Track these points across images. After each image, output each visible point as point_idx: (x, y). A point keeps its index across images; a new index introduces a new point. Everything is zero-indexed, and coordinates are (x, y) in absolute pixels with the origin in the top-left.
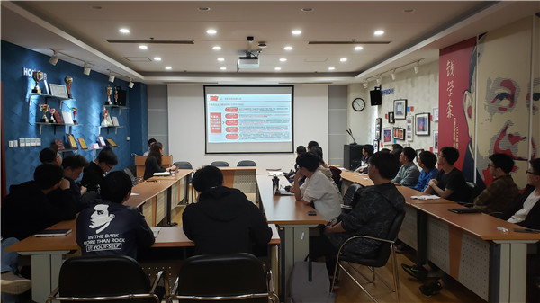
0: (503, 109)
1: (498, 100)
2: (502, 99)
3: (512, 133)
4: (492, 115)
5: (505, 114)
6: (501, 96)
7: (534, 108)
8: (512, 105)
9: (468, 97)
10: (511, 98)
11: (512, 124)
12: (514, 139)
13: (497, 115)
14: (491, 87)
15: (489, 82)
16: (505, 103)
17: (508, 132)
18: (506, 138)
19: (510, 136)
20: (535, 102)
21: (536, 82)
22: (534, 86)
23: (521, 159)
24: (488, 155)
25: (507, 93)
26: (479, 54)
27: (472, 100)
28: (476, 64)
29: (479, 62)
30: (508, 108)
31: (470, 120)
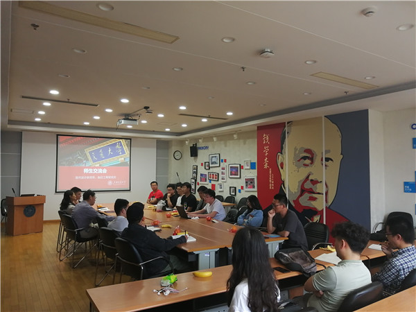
0: (306, 165)
1: (303, 160)
2: (305, 159)
3: (313, 179)
5: (308, 168)
8: (312, 163)
9: (280, 157)
11: (313, 174)
12: (314, 182)
20: (327, 163)
21: (327, 152)
22: (325, 154)
23: (319, 193)
24: (296, 191)
25: (309, 157)
26: (288, 133)
27: (284, 159)
28: (285, 138)
29: (288, 137)
30: (310, 165)
31: (282, 170)
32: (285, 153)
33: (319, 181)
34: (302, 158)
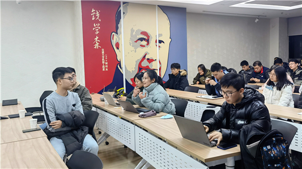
1: (139, 41)
2: (142, 41)
4: (136, 48)
5: (144, 48)
6: (141, 39)
8: (148, 44)
9: (115, 37)
10: (148, 41)
11: (149, 54)
12: (150, 61)
14: (134, 33)
15: (132, 31)
16: (144, 43)
17: (147, 57)
18: (145, 61)
19: (148, 59)
20: (160, 44)
21: (159, 35)
22: (159, 37)
24: (134, 70)
25: (145, 38)
26: (124, 13)
27: (119, 39)
28: (121, 18)
29: (124, 18)
30: (146, 46)
31: (118, 50)
32: (121, 33)
33: (154, 59)
34: (139, 39)
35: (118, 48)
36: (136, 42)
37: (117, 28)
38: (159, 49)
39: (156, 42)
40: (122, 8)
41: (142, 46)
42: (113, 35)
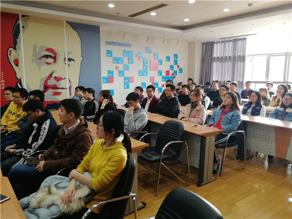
1: (44, 58)
2: (47, 58)
3: (57, 76)
4: (40, 66)
5: (50, 66)
6: (47, 57)
7: (69, 65)
8: (55, 61)
10: (55, 58)
11: (56, 72)
12: (58, 79)
13: (45, 67)
14: (37, 50)
15: (35, 47)
16: (50, 60)
17: (54, 75)
18: (52, 79)
19: (55, 78)
20: (69, 62)
21: (69, 53)
22: (68, 54)
23: (63, 88)
24: (38, 88)
25: (51, 55)
26: (23, 27)
27: (19, 55)
28: (20, 33)
29: (23, 32)
30: (53, 63)
31: (17, 67)
32: (20, 49)
33: (63, 78)
34: (44, 56)
35: (17, 65)
36: (40, 59)
37: (15, 43)
38: (69, 67)
39: (65, 59)
40: (20, 22)
41: (47, 63)
42: (11, 51)
